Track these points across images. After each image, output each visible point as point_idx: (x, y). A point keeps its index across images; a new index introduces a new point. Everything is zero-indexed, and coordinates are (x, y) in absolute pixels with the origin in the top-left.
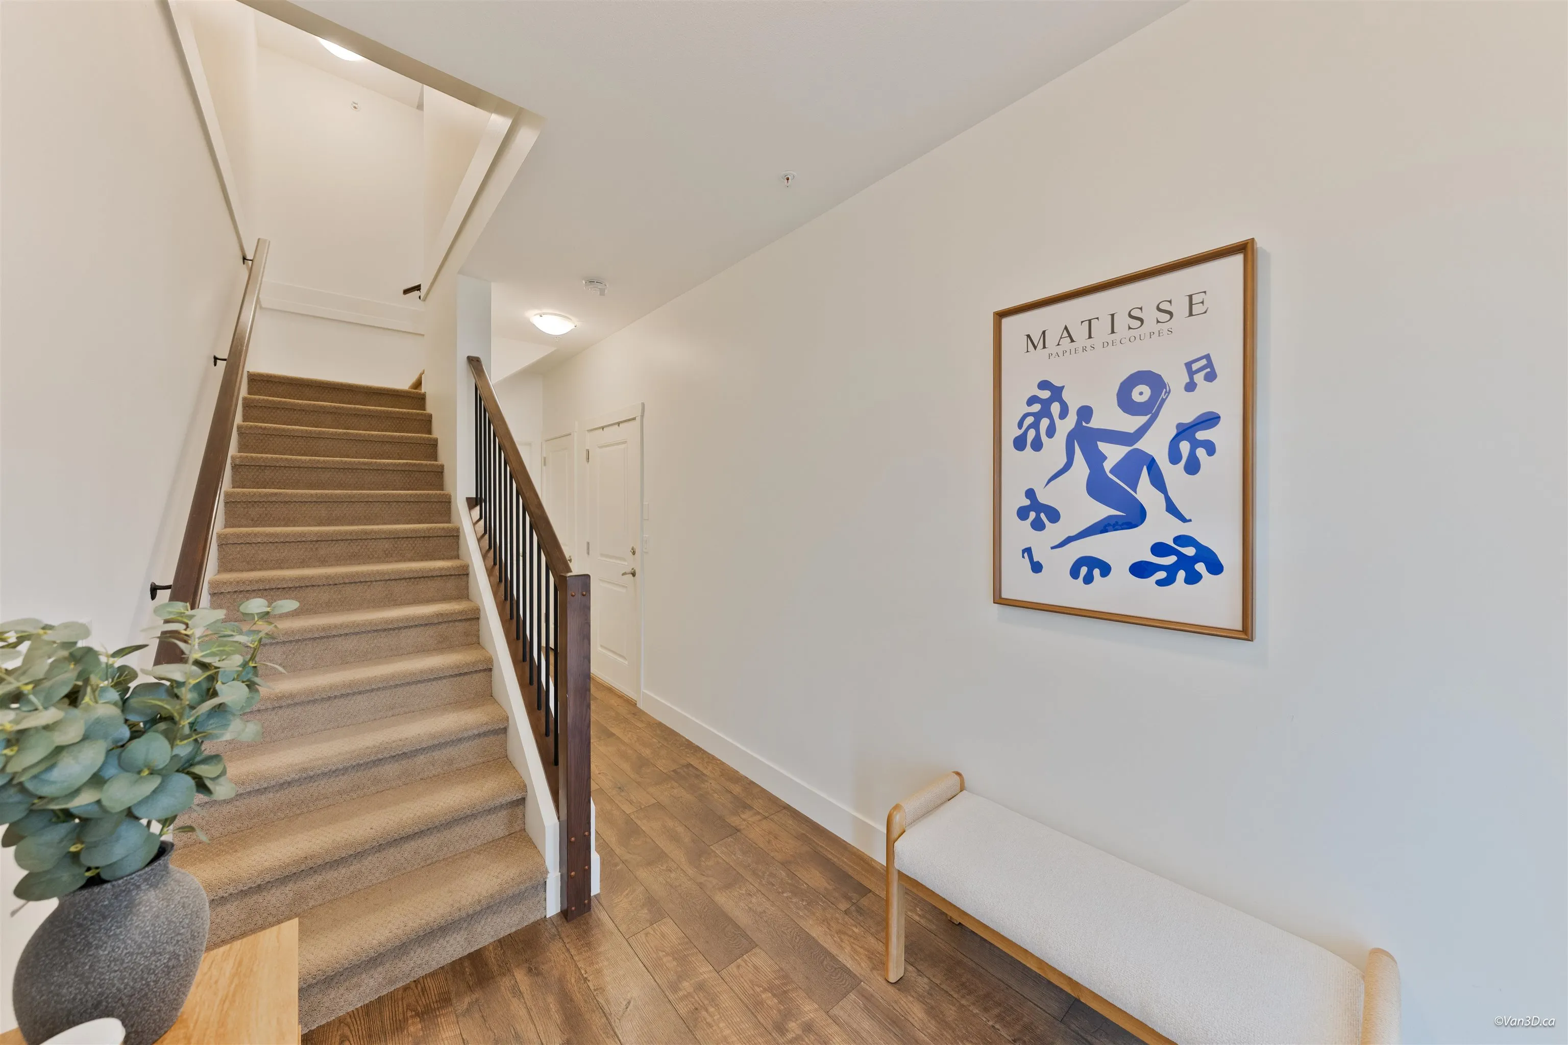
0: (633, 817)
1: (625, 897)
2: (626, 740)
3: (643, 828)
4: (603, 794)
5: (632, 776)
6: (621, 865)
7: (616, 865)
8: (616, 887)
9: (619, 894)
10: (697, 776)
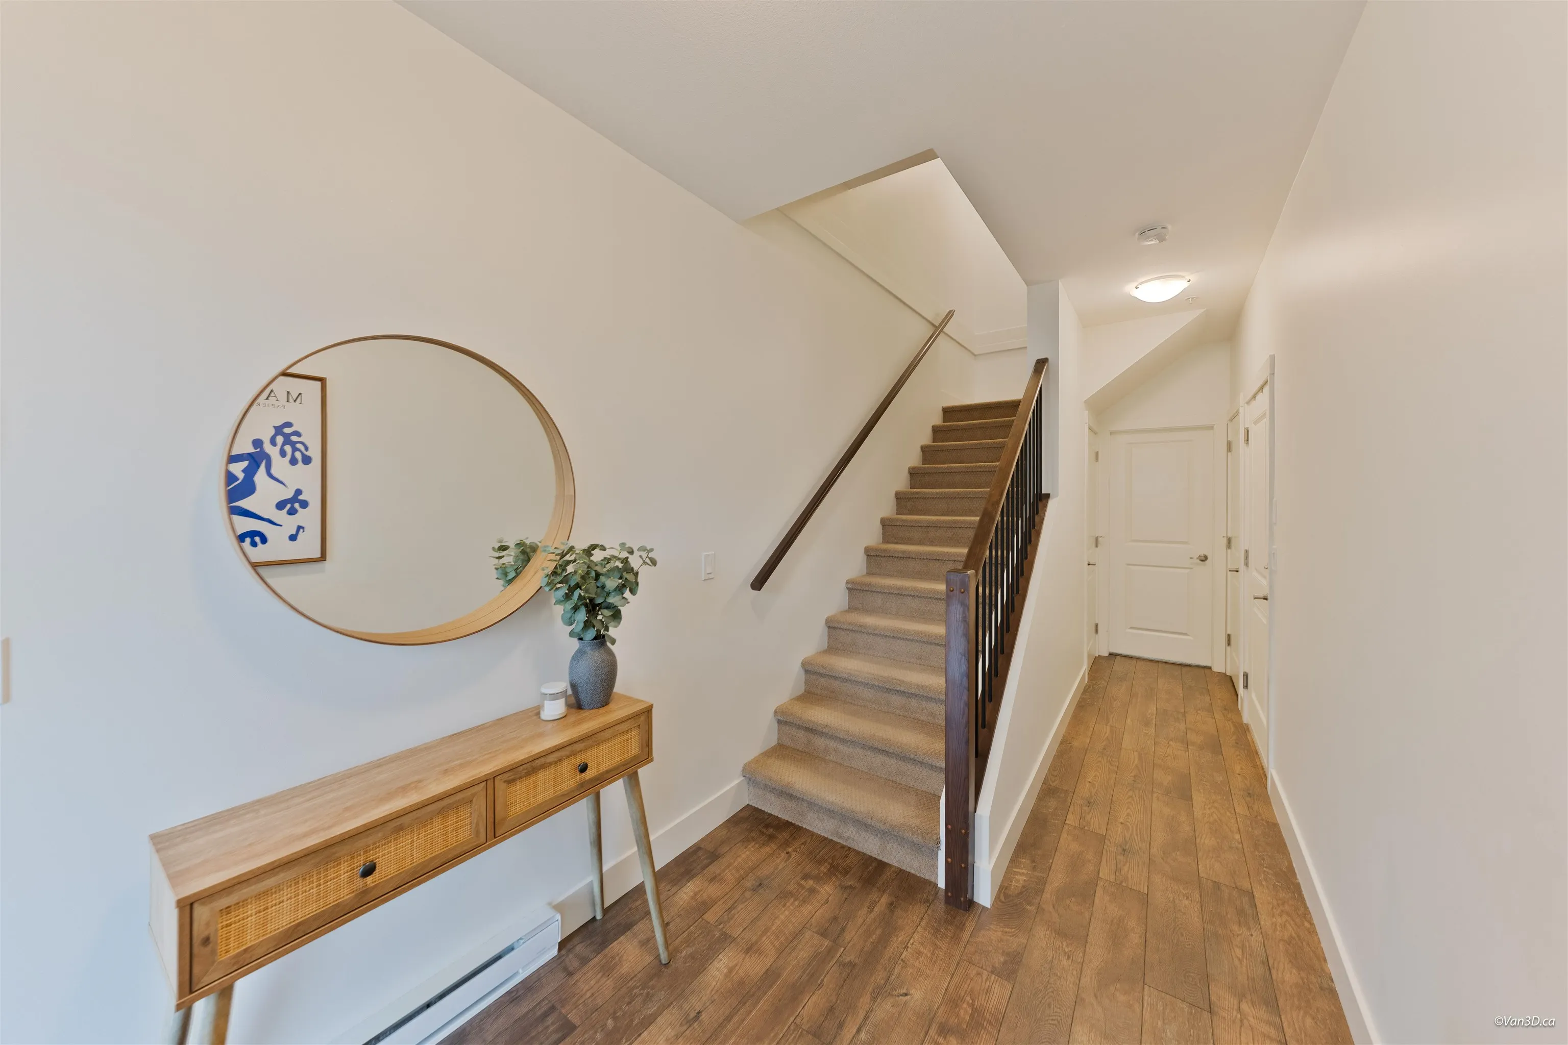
0: (1101, 883)
1: (1002, 931)
2: (1198, 812)
3: (1097, 901)
4: (1100, 843)
5: (1154, 851)
6: (1034, 908)
7: (1030, 904)
8: (1006, 918)
9: (1001, 925)
10: (1241, 912)
